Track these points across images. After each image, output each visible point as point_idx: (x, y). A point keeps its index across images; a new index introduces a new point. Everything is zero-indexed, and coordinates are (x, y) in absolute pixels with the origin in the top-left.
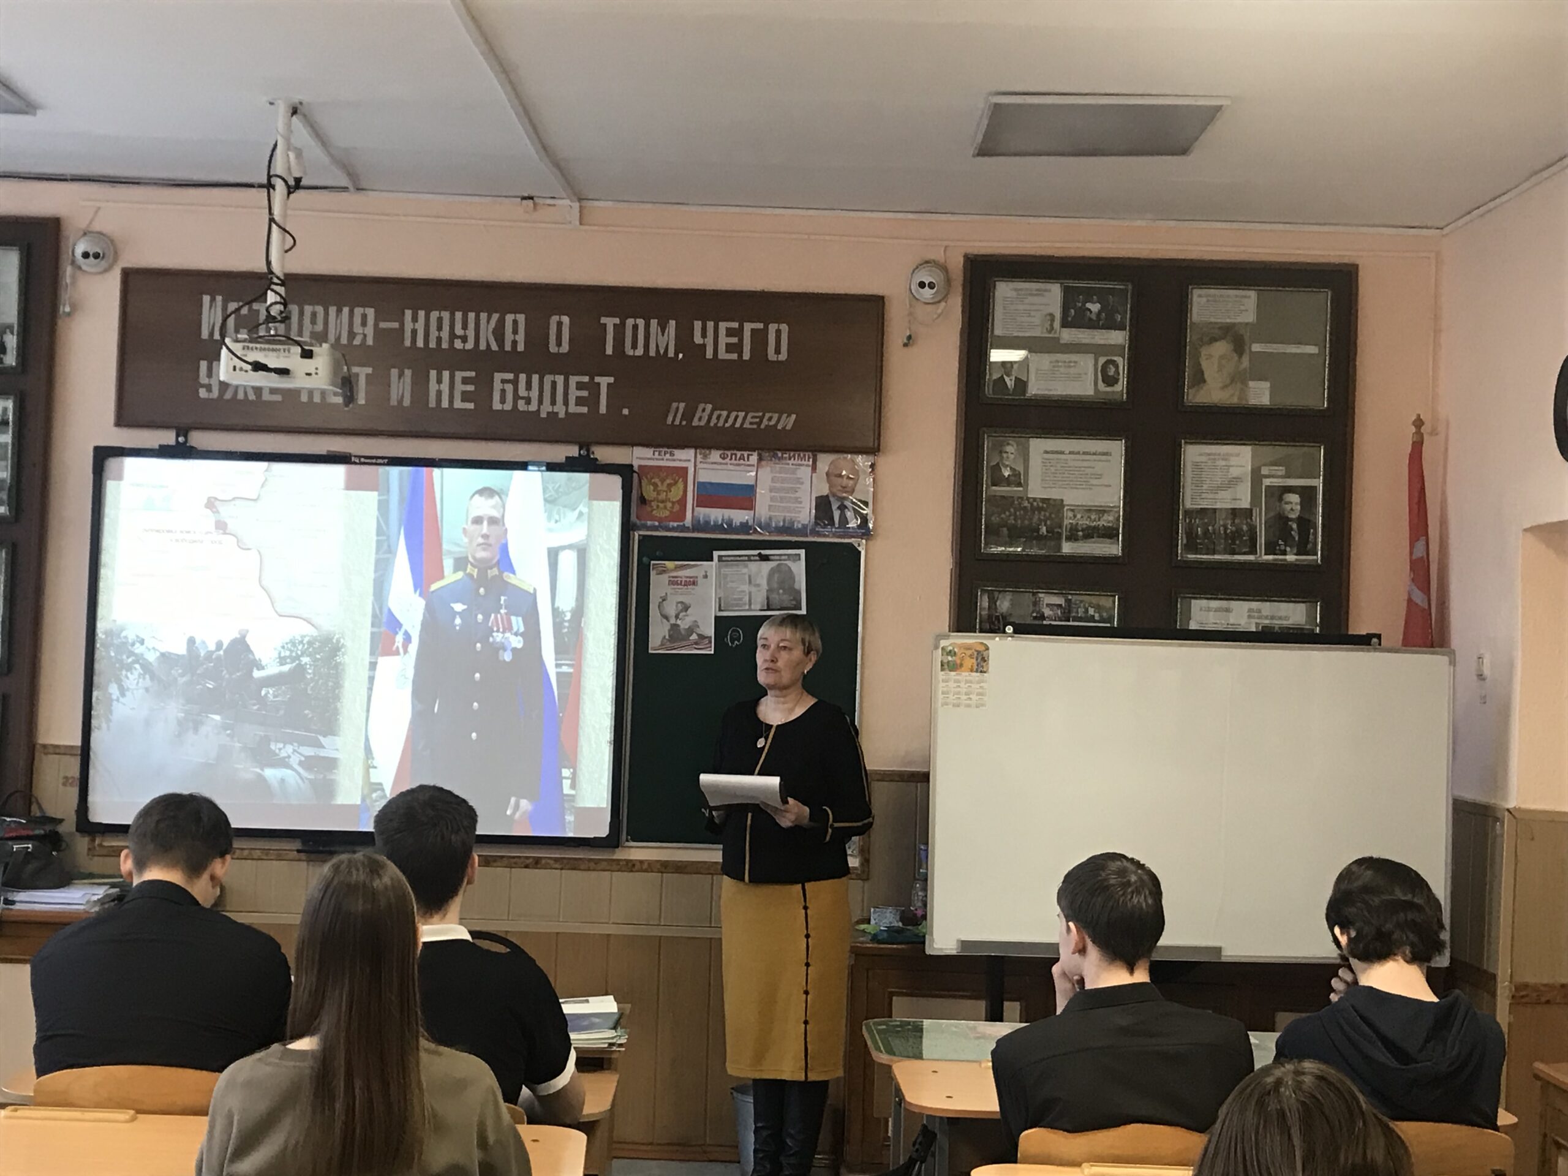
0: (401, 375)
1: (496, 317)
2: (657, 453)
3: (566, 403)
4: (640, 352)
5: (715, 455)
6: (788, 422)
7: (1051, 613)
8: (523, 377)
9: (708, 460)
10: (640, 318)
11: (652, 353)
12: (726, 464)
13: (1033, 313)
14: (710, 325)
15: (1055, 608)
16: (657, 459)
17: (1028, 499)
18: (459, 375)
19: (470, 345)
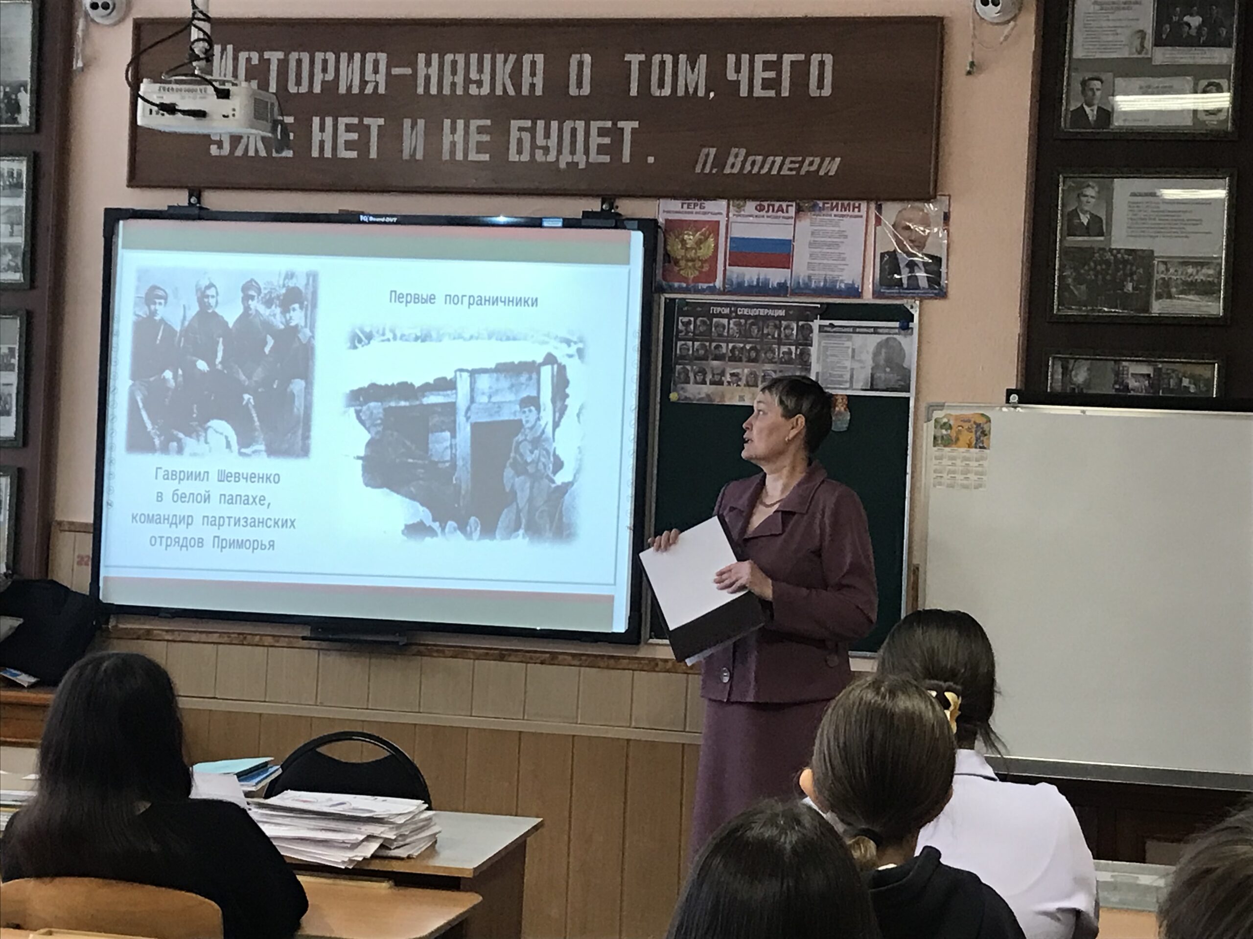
0: (414, 126)
1: (512, 58)
2: (685, 206)
3: (587, 152)
4: (667, 91)
5: (751, 206)
6: (832, 166)
7: (1137, 384)
8: (541, 124)
9: (742, 213)
10: (668, 53)
11: (681, 92)
12: (763, 216)
13: (1119, 30)
14: (745, 57)
15: (1141, 379)
16: (686, 213)
17: (1111, 250)
18: (474, 124)
19: (485, 90)
